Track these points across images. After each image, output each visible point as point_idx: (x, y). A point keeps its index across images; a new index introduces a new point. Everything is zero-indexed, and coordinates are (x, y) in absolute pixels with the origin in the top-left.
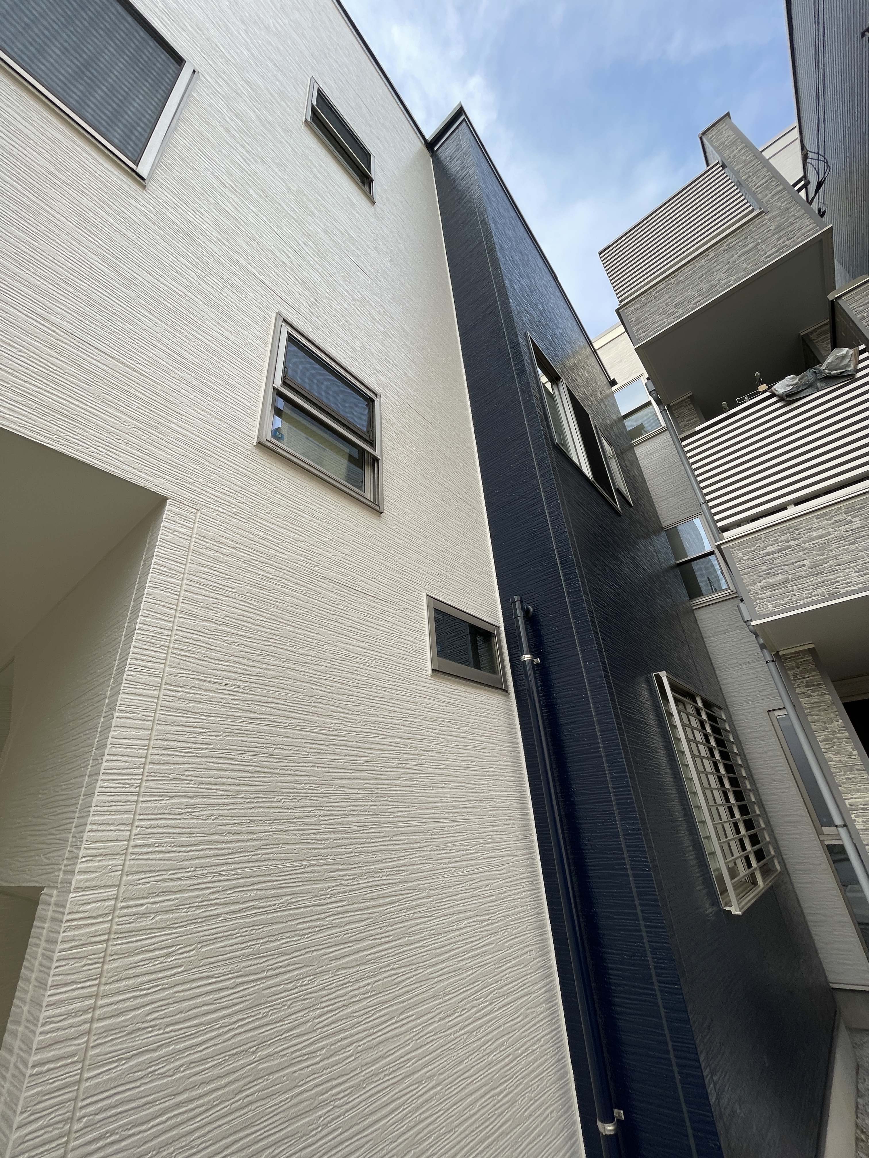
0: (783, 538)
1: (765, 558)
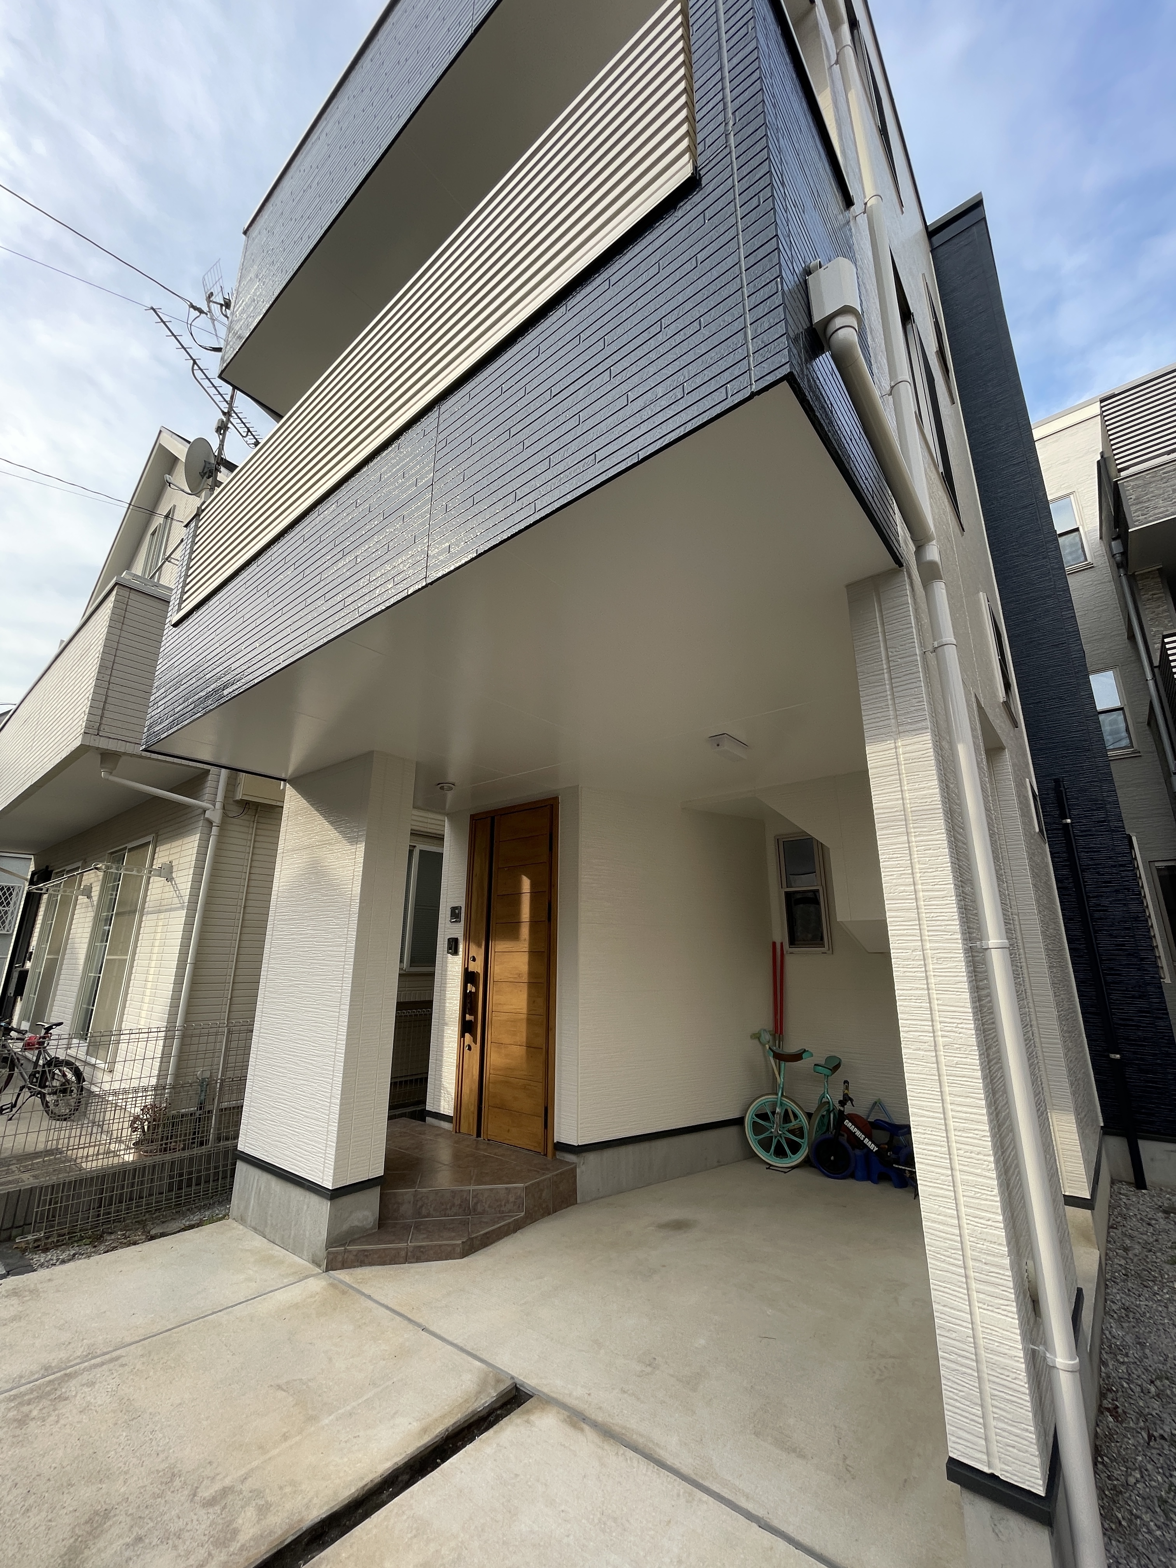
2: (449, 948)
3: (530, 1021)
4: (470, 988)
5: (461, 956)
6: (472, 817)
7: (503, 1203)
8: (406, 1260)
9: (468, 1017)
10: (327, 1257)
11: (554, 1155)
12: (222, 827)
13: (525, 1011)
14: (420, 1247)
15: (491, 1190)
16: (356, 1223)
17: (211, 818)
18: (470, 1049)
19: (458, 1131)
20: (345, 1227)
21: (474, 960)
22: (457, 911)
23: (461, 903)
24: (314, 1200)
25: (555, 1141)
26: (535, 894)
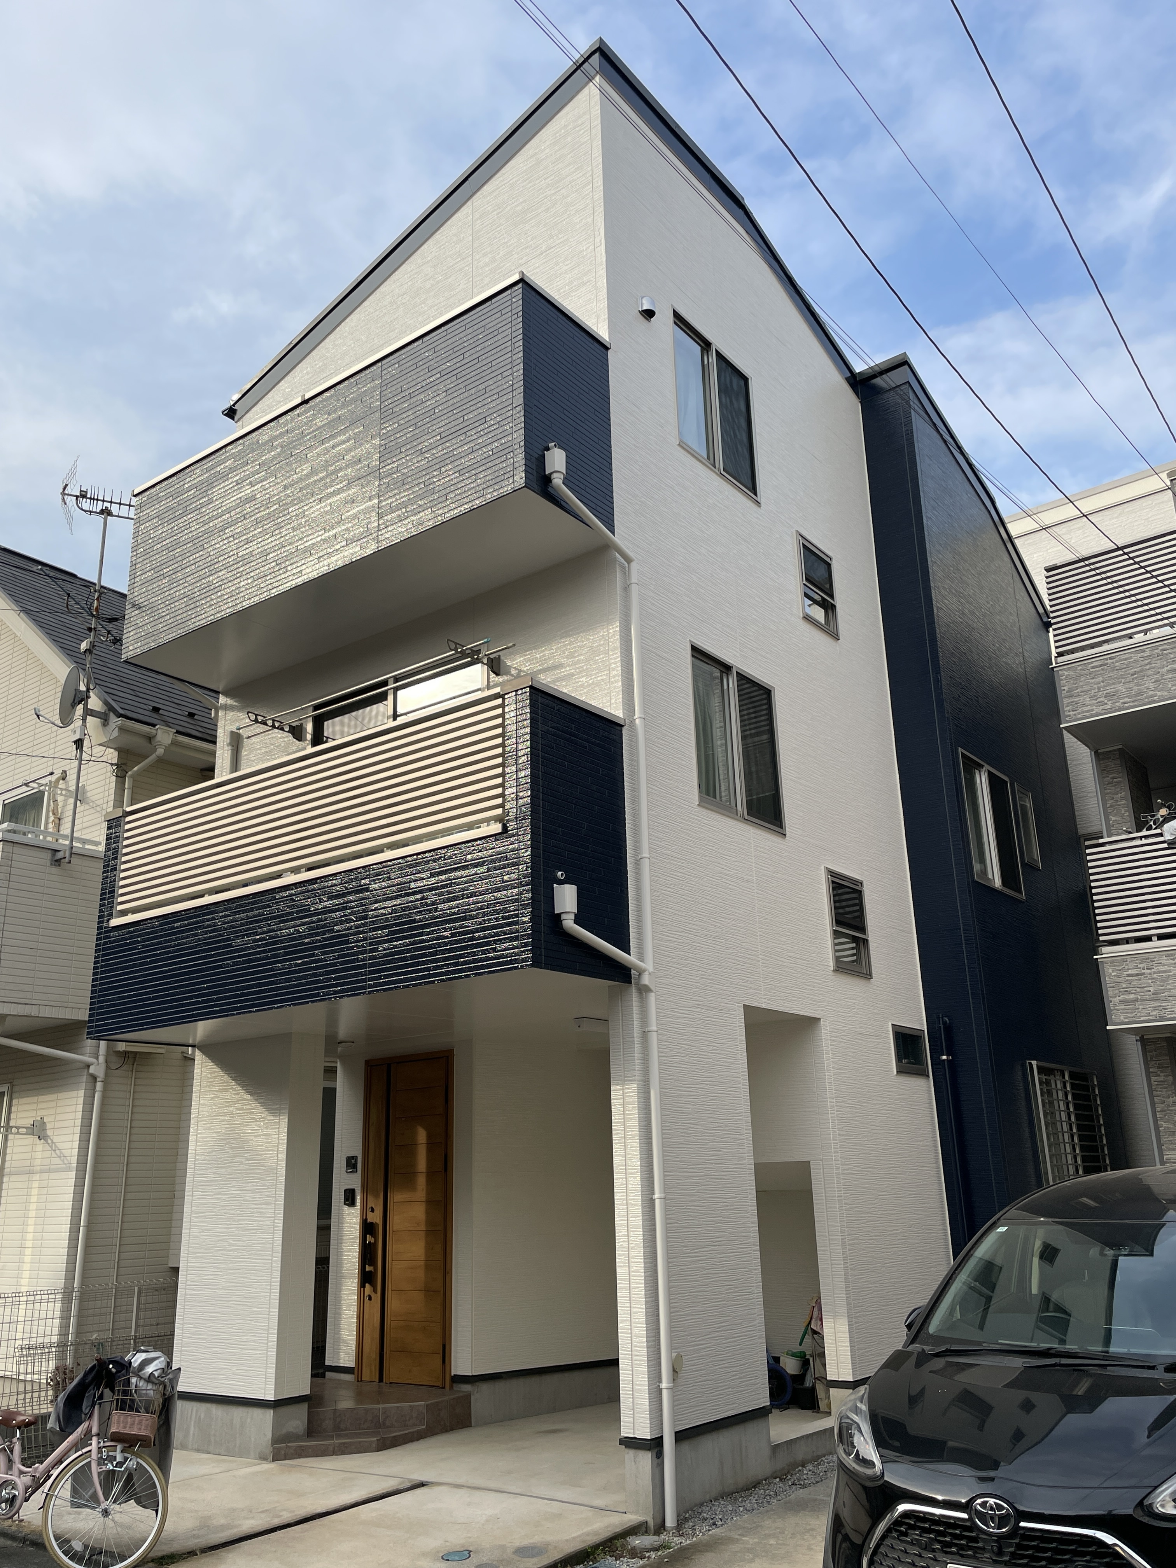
0: (1141, 966)
1: (1127, 978)
2: (346, 1199)
3: (428, 1268)
4: (369, 1239)
5: (358, 1207)
6: (368, 1063)
7: (407, 1419)
8: (334, 1453)
9: (368, 1268)
10: (273, 1451)
11: (451, 1387)
12: (105, 1082)
13: (423, 1258)
14: (344, 1443)
15: (398, 1407)
16: (291, 1430)
17: (96, 1073)
18: (370, 1298)
19: (359, 1380)
20: (284, 1431)
21: (373, 1210)
22: (353, 1161)
23: (358, 1152)
24: (257, 1413)
25: (452, 1374)
26: (431, 1146)
